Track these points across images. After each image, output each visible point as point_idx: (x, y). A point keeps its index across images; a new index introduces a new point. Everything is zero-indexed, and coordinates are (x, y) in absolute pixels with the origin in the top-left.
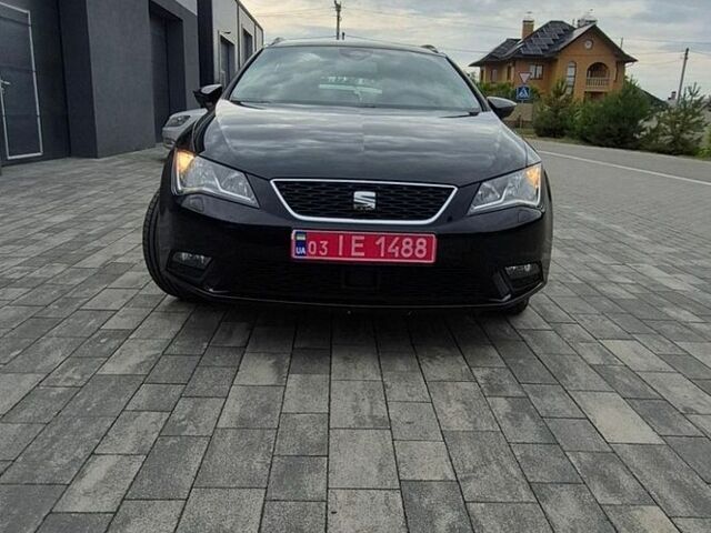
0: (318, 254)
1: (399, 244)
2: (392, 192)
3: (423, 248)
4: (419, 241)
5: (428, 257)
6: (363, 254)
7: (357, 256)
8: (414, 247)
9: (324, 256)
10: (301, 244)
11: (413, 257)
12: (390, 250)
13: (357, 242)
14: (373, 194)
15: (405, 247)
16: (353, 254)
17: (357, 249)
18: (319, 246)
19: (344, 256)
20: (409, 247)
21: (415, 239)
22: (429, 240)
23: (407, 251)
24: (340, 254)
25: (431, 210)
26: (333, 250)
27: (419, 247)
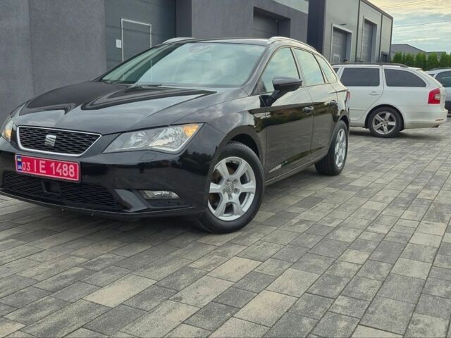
0: (26, 170)
1: (61, 168)
2: (65, 136)
3: (72, 170)
4: (71, 166)
5: (75, 177)
6: (45, 172)
7: (43, 173)
8: (68, 170)
9: (28, 172)
10: (20, 163)
11: (68, 176)
12: (57, 171)
13: (42, 164)
14: (55, 137)
15: (64, 170)
16: (41, 171)
17: (43, 169)
18: (27, 165)
19: (37, 172)
20: (66, 170)
21: (68, 165)
22: (75, 166)
23: (65, 172)
24: (35, 170)
25: (83, 148)
26: (32, 170)
27: (71, 170)
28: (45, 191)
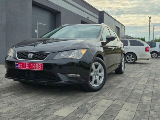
0: (20, 67)
1: (35, 66)
2: (37, 54)
3: (40, 66)
4: (39, 65)
5: (41, 69)
6: (28, 68)
7: (27, 68)
8: (38, 66)
9: (21, 68)
10: (17, 65)
11: (38, 69)
12: (34, 67)
13: (27, 65)
14: (32, 54)
15: (36, 66)
16: (26, 67)
17: (27, 67)
18: (20, 65)
19: (24, 68)
20: (37, 66)
21: (38, 64)
22: (41, 65)
23: (37, 67)
24: (24, 67)
25: (44, 58)
26: (23, 67)
27: (39, 66)
28: (27, 76)
